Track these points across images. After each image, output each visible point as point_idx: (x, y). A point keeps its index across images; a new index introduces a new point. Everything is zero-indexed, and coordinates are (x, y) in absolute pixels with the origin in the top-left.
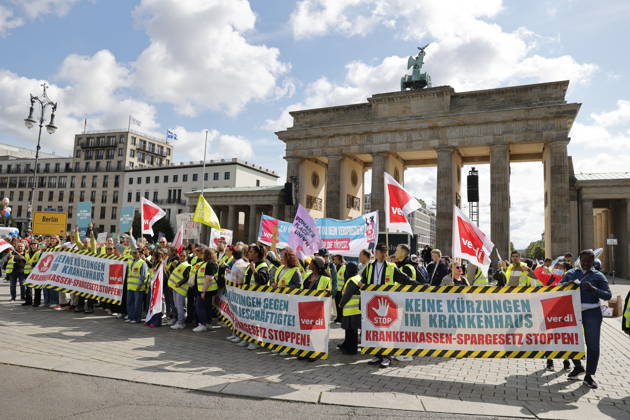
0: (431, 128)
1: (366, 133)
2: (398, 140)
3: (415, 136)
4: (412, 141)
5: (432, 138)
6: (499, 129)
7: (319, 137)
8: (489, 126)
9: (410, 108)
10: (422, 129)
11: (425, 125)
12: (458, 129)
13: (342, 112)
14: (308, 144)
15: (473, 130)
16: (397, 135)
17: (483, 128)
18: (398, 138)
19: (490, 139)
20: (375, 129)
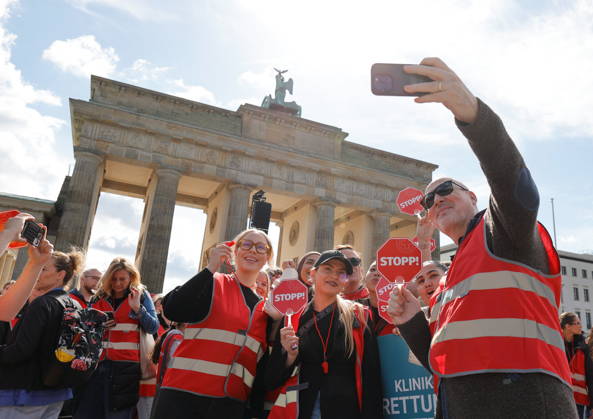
0: (320, 172)
1: (233, 152)
2: (274, 175)
3: (298, 177)
4: (293, 183)
5: (318, 185)
6: (389, 194)
7: (152, 134)
8: (379, 189)
9: (294, 138)
10: (310, 170)
11: (317, 166)
12: (348, 183)
13: (188, 110)
14: (129, 138)
15: (363, 188)
16: (275, 168)
17: (373, 189)
18: (275, 172)
19: (379, 204)
20: (251, 151)
